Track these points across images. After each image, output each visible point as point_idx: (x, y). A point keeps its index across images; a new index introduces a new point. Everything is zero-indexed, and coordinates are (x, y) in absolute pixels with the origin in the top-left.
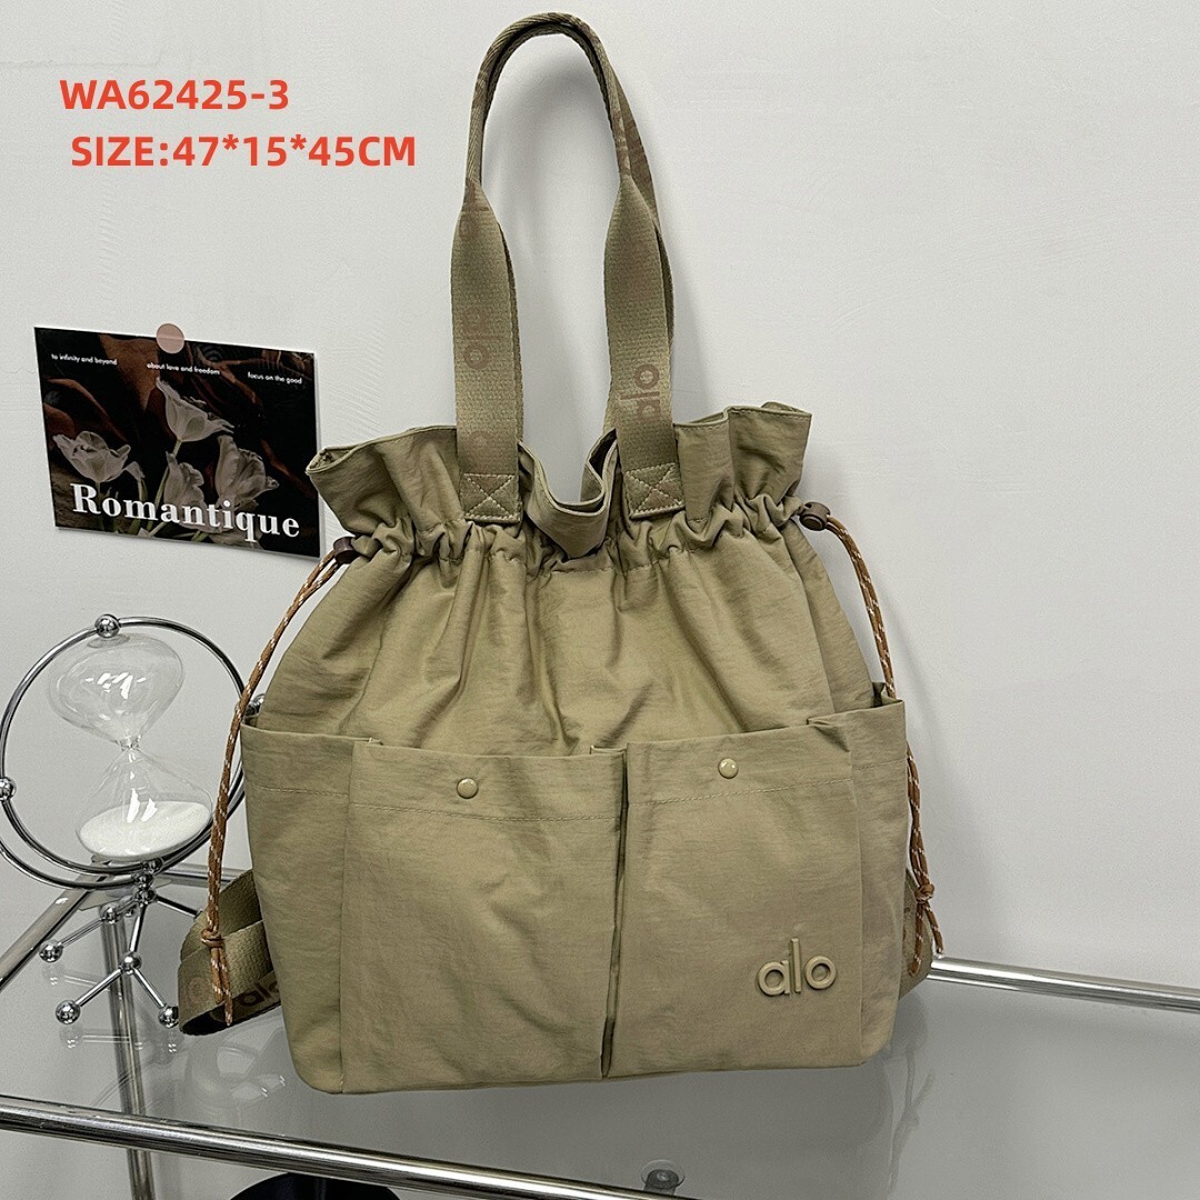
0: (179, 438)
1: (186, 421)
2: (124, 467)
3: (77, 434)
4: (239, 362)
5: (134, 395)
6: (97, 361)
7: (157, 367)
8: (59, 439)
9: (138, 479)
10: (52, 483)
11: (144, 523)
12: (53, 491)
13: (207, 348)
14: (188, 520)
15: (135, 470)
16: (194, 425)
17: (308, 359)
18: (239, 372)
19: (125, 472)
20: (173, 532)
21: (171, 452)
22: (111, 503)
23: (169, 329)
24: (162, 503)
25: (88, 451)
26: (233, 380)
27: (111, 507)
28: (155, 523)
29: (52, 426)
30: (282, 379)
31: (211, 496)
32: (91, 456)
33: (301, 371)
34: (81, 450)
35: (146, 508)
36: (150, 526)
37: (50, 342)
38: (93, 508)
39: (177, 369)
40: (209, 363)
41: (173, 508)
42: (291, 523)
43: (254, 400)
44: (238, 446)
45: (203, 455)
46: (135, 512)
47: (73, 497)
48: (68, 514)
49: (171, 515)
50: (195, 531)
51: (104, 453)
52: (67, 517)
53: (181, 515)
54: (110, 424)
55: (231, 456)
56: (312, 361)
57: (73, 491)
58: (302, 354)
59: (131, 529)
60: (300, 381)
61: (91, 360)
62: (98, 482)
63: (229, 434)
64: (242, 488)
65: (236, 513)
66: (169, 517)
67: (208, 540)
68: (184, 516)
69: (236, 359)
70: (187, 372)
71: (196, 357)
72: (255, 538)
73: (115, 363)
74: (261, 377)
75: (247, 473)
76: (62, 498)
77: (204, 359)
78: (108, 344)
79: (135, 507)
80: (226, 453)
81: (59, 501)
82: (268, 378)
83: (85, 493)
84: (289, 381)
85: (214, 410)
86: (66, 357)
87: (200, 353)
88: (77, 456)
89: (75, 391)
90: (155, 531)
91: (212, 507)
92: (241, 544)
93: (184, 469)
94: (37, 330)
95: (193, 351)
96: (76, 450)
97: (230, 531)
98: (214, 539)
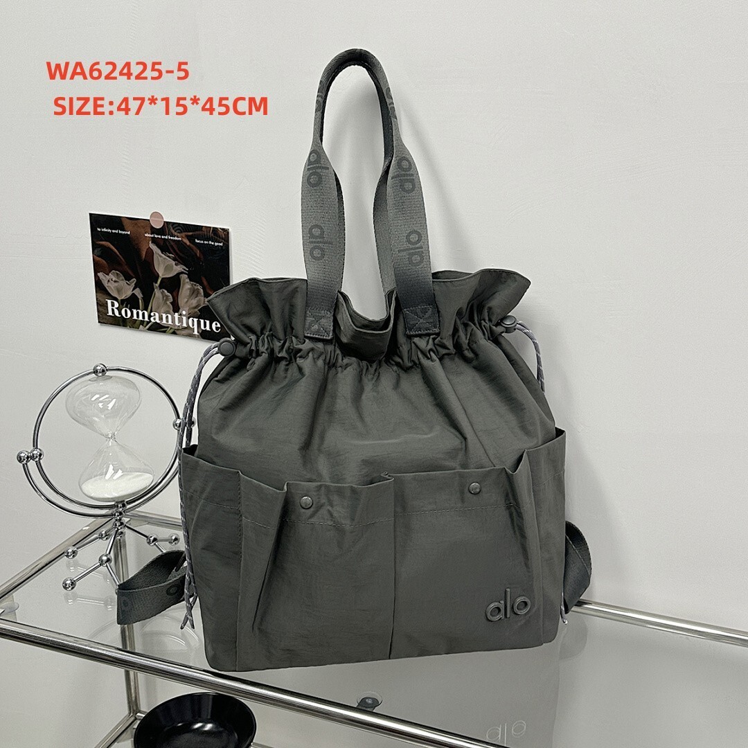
0: (160, 275)
1: (165, 266)
2: (133, 290)
3: (110, 272)
4: (191, 233)
5: (138, 251)
6: (120, 232)
7: (150, 235)
8: (100, 275)
9: (139, 297)
10: (97, 299)
11: (142, 322)
12: (97, 303)
13: (175, 225)
14: (164, 321)
15: (138, 292)
16: (168, 268)
17: (226, 232)
18: (191, 239)
19: (133, 294)
20: (157, 328)
21: (156, 283)
22: (126, 311)
23: (156, 215)
24: (151, 311)
25: (115, 282)
26: (188, 243)
27: (126, 313)
28: (148, 323)
29: (97, 268)
30: (213, 243)
31: (176, 309)
32: (116, 284)
33: (223, 239)
34: (112, 281)
35: (143, 314)
36: (145, 323)
37: (97, 221)
38: (117, 313)
39: (160, 237)
40: (176, 234)
41: (157, 314)
42: (216, 324)
43: (198, 255)
44: (190, 280)
45: (172, 285)
46: (138, 316)
47: (107, 307)
48: (105, 317)
49: (156, 318)
50: (168, 327)
51: (123, 283)
52: (104, 318)
53: (161, 319)
54: (126, 267)
55: (187, 286)
56: (228, 233)
57: (107, 304)
58: (223, 229)
59: (136, 325)
60: (221, 244)
61: (117, 231)
62: (119, 299)
63: (185, 274)
64: (192, 304)
65: (189, 318)
66: (154, 319)
67: (174, 333)
68: (162, 319)
69: (189, 232)
70: (165, 239)
71: (169, 230)
72: (198, 332)
73: (129, 233)
74: (202, 242)
75: (194, 295)
76: (101, 306)
77: (173, 232)
78: (126, 223)
79: (138, 313)
80: (184, 284)
81: (101, 309)
82: (205, 242)
83: (113, 305)
84: (216, 244)
85: (179, 260)
86: (105, 230)
87: (172, 228)
88: (109, 284)
89: (109, 248)
90: (147, 327)
91: (176, 315)
92: (191, 336)
93: (163, 293)
94: (90, 214)
95: (169, 227)
96: (109, 281)
97: (185, 328)
98: (178, 332)
